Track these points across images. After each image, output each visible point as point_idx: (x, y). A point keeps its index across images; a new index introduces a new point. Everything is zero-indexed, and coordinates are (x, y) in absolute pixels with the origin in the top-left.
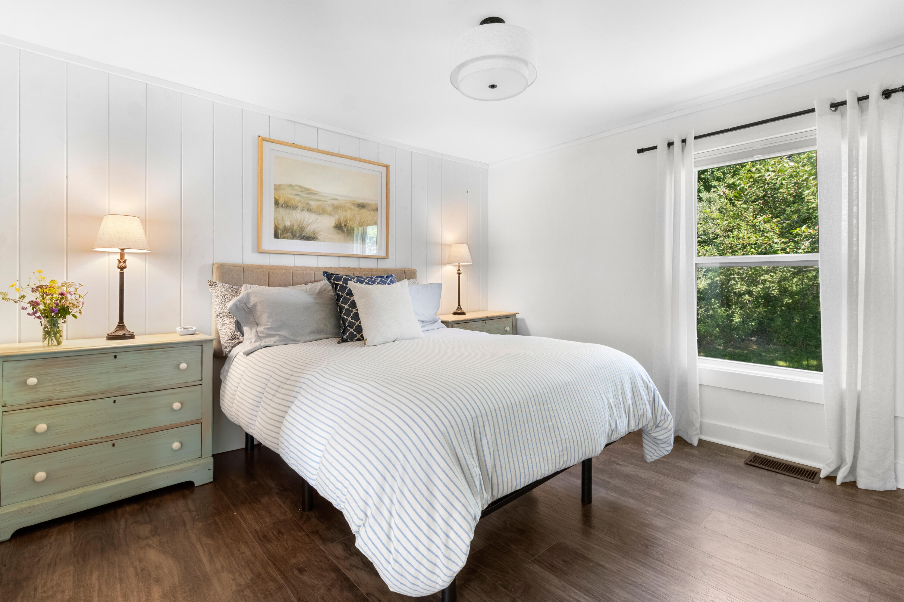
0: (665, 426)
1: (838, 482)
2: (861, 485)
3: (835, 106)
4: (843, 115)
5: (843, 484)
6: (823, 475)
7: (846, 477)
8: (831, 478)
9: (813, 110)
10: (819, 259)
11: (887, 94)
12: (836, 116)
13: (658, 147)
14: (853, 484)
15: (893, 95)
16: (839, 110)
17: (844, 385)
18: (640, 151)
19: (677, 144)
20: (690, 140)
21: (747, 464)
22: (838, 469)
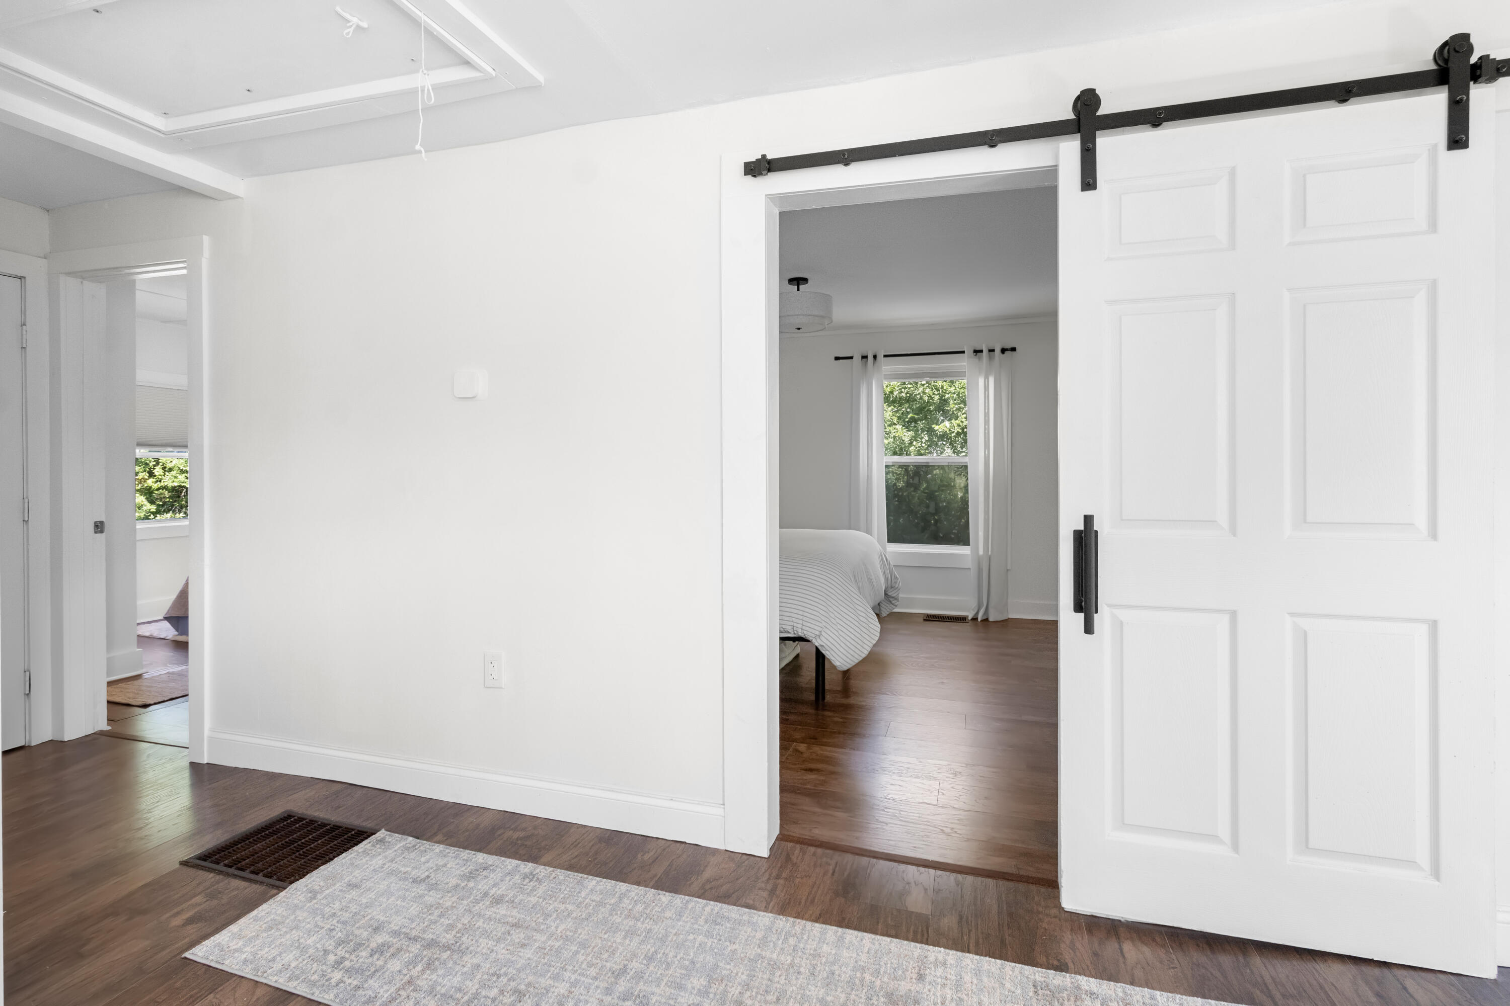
0: (896, 587)
1: (979, 620)
2: (991, 619)
3: (977, 352)
4: (980, 359)
5: (982, 621)
6: (970, 618)
7: (983, 616)
8: (975, 619)
9: (963, 352)
10: (968, 461)
11: (1003, 351)
12: (975, 360)
13: (854, 358)
14: (987, 620)
15: (1006, 352)
16: (977, 356)
17: (981, 552)
18: (837, 358)
19: (870, 358)
20: (880, 357)
21: (925, 620)
22: (977, 613)
